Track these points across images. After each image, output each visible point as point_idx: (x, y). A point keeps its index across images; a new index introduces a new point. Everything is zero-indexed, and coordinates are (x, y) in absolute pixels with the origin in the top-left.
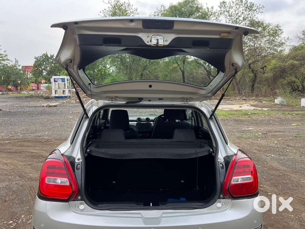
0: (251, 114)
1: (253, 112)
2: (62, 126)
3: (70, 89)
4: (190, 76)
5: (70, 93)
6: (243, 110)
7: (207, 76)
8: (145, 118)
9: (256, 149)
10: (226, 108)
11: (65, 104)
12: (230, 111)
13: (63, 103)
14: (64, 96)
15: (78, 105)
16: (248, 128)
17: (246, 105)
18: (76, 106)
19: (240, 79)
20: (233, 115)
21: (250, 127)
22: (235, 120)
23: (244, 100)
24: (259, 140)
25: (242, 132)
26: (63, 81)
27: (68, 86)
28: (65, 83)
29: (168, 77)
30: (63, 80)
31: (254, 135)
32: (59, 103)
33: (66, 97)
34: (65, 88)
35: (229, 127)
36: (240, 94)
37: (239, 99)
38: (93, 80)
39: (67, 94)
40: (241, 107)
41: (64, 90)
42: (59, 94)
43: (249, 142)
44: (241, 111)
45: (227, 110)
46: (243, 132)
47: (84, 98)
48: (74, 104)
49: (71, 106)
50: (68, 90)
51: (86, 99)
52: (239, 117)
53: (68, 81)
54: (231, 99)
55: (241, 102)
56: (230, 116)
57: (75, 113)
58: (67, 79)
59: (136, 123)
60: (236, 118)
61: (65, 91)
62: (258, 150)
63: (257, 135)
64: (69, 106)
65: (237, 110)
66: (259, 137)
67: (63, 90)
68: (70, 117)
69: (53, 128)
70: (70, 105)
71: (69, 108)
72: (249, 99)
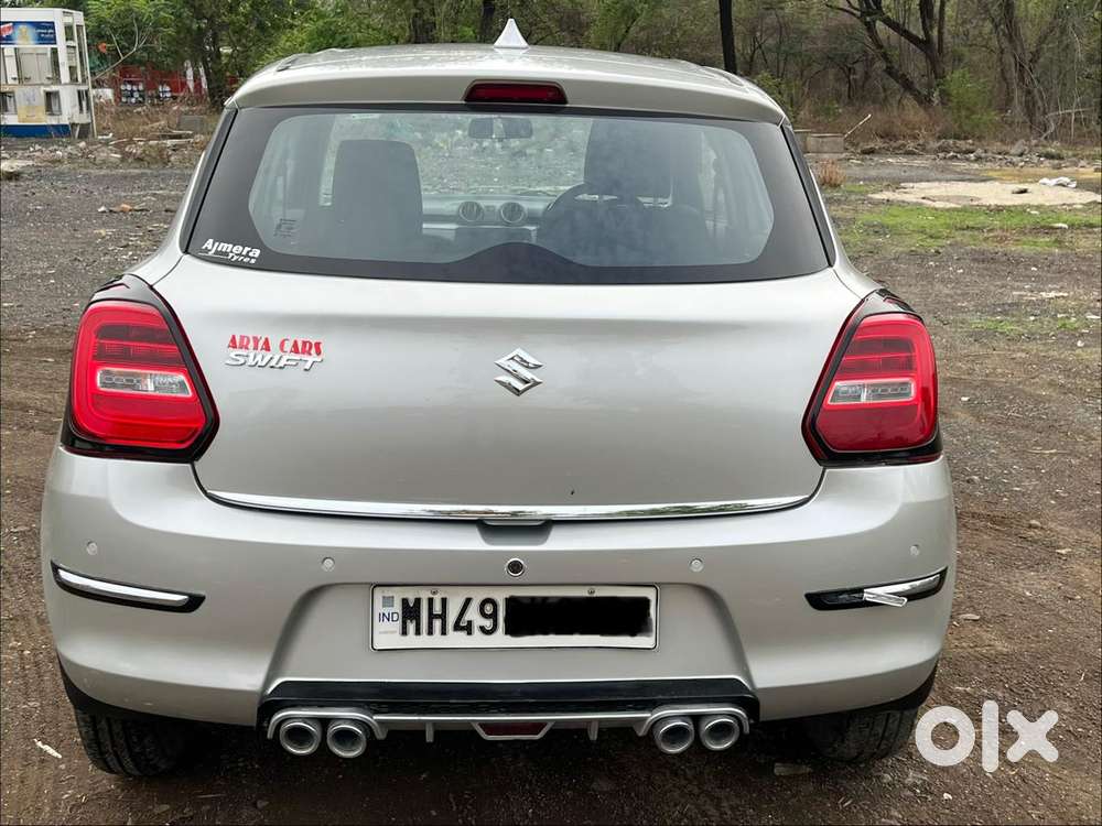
0: (1072, 226)
1: (1082, 218)
2: (62, 273)
3: (83, 88)
4: (762, 17)
5: (88, 108)
6: (1030, 206)
7: (859, 24)
8: (498, 204)
9: (1052, 384)
10: (941, 199)
11: (65, 167)
12: (964, 210)
13: (53, 162)
14: (54, 123)
15: (137, 171)
16: (1040, 290)
17: (1054, 181)
18: (125, 177)
19: (1042, 40)
20: (976, 233)
21: (1051, 290)
22: (982, 258)
23: (1049, 156)
24: (1079, 344)
25: (1004, 313)
26: (42, 40)
27: (72, 69)
28: (55, 52)
29: (641, 21)
30: (44, 32)
31: (1059, 324)
32: (30, 163)
33: (64, 131)
34: (56, 79)
35: (938, 286)
36: (1034, 123)
37: (1021, 155)
38: (210, 33)
39: (69, 112)
40: (1025, 191)
41: (54, 88)
42: (22, 112)
43: (1024, 355)
44: (1022, 210)
45: (949, 205)
46: (1008, 309)
47: (164, 137)
48: (117, 167)
49: (99, 180)
50: (74, 89)
51: (175, 141)
52: (1002, 240)
53: (69, 37)
54: (979, 151)
55: (1032, 170)
56: (959, 239)
57: (123, 211)
58: (68, 28)
59: (454, 226)
60: (985, 246)
61: (56, 94)
62: (1062, 385)
63: (1076, 325)
64: (88, 177)
65: (999, 209)
66: (1082, 334)
67: (48, 89)
68: (103, 232)
69: (17, 279)
70: (94, 172)
71: (91, 187)
72: (1074, 156)
